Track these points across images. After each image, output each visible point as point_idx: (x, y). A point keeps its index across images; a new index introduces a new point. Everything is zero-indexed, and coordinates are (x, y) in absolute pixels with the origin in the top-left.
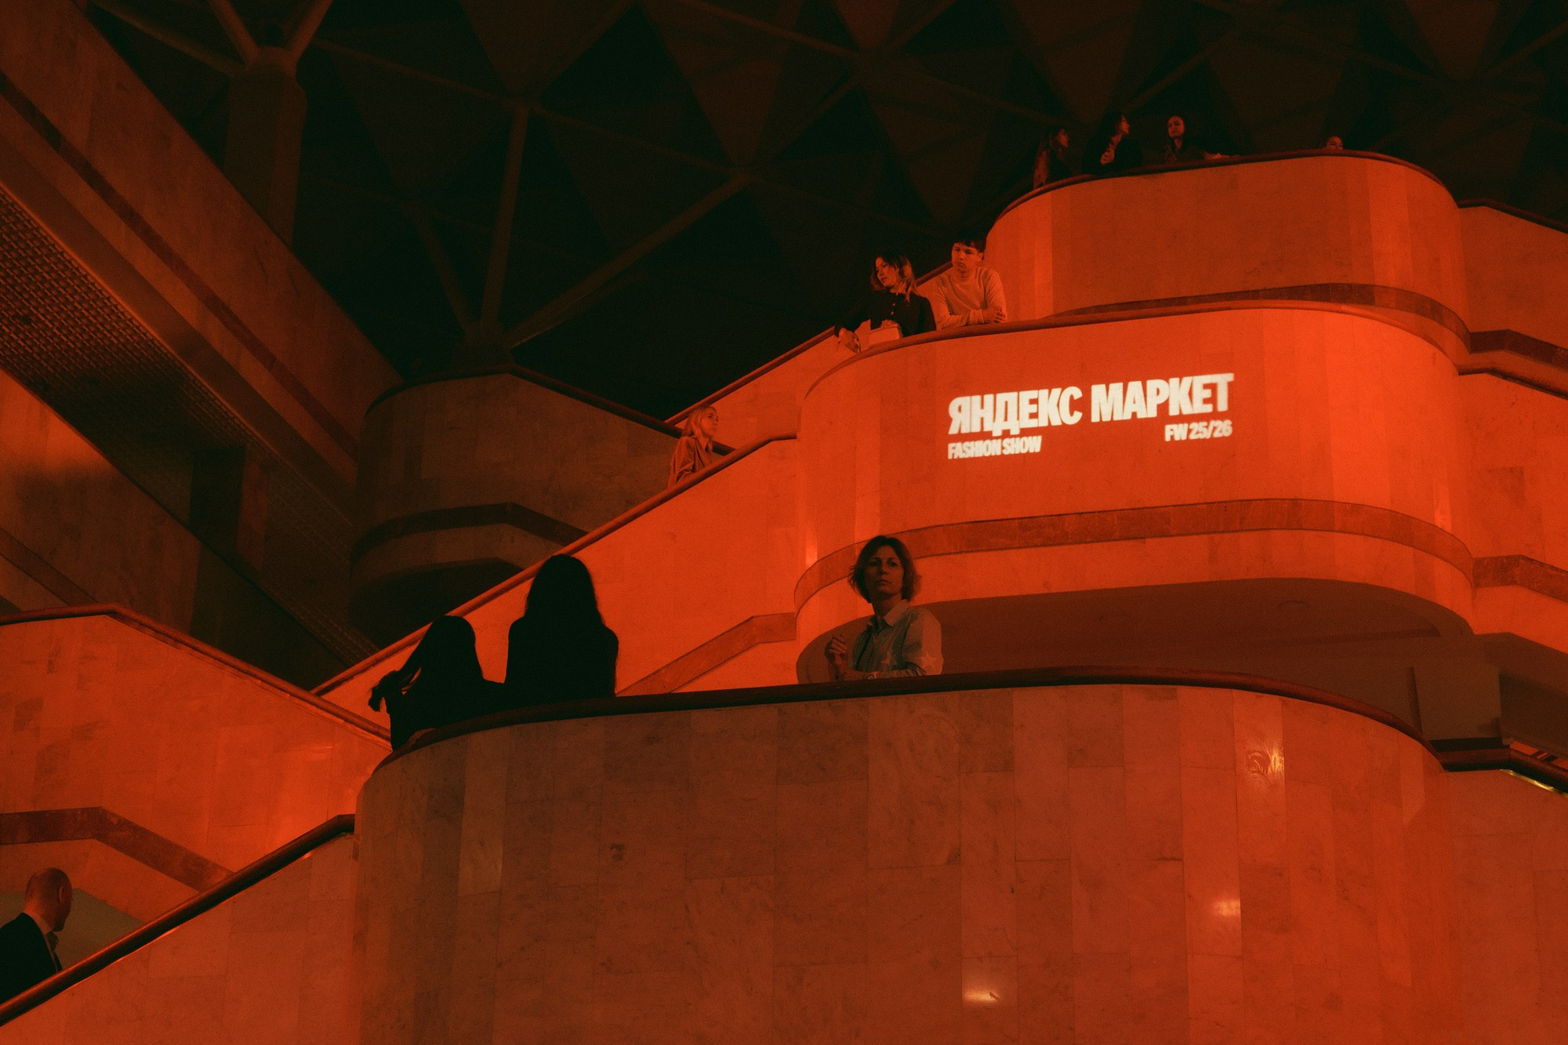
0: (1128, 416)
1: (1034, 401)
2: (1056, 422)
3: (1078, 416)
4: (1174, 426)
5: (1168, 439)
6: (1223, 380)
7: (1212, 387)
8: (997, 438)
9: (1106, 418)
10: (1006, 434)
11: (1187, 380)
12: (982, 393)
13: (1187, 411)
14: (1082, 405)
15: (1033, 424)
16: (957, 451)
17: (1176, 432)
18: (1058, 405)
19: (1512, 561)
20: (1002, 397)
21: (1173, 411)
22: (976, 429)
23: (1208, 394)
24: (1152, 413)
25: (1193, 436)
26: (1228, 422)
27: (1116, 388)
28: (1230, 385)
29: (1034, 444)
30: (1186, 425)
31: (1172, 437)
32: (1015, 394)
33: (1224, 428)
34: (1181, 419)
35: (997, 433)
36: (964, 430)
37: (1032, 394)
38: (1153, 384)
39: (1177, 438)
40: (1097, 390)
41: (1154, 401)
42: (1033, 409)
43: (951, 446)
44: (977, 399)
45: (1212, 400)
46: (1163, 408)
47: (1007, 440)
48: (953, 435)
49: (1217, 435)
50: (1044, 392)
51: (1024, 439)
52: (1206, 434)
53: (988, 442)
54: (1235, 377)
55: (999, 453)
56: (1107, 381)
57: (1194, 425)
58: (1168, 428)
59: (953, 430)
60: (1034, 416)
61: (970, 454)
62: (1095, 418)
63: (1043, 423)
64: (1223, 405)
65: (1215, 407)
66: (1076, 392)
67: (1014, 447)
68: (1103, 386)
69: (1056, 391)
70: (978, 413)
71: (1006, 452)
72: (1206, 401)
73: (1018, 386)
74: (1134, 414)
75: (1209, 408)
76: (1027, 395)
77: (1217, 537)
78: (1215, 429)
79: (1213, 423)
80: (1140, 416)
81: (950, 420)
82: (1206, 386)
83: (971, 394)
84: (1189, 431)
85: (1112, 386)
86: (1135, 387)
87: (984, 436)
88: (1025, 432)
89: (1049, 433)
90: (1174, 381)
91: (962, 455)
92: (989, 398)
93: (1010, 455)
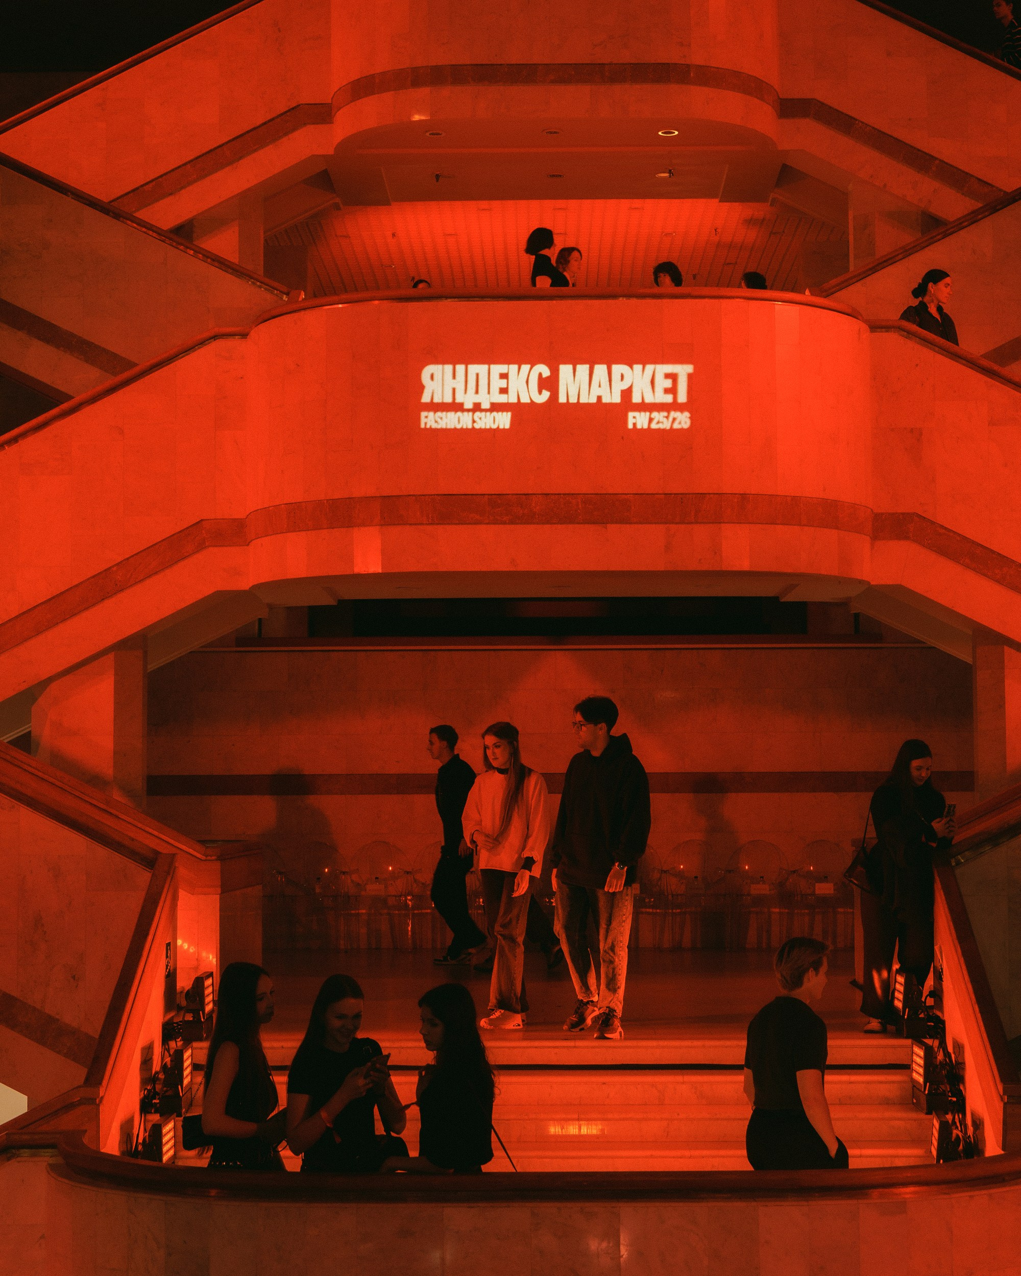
0: (593, 400)
1: (504, 376)
2: (525, 399)
3: (546, 395)
4: (636, 414)
5: (630, 426)
6: (683, 370)
7: (673, 377)
8: (468, 410)
9: (573, 400)
10: (477, 407)
11: (650, 368)
12: (454, 363)
13: (649, 399)
14: (550, 384)
15: (502, 399)
16: (429, 420)
17: (638, 420)
18: (527, 382)
19: (907, 517)
20: (474, 369)
21: (636, 399)
22: (448, 399)
23: (668, 383)
24: (617, 399)
25: (654, 426)
26: (687, 414)
27: (583, 369)
28: (690, 376)
29: (504, 420)
30: (648, 414)
31: (634, 424)
32: (486, 367)
33: (683, 420)
34: (644, 407)
35: (469, 405)
36: (436, 400)
37: (503, 368)
38: (618, 369)
39: (639, 426)
40: (565, 370)
41: (619, 387)
42: (503, 383)
43: (423, 414)
44: (449, 368)
45: (673, 391)
46: (627, 393)
47: (478, 414)
48: (426, 404)
49: (676, 426)
50: (514, 368)
51: (495, 414)
52: (666, 425)
53: (459, 414)
54: (695, 369)
55: (470, 426)
56: (575, 362)
57: (655, 415)
58: (631, 415)
59: (426, 398)
60: (504, 391)
61: (442, 425)
62: (562, 399)
63: (513, 399)
64: (682, 397)
65: (675, 398)
66: (545, 371)
67: (485, 421)
68: (570, 367)
69: (525, 368)
70: (450, 383)
71: (477, 426)
72: (667, 391)
73: (489, 359)
74: (599, 398)
75: (669, 399)
76: (498, 369)
77: (673, 527)
78: (674, 419)
79: (673, 414)
80: (604, 400)
81: (422, 388)
82: (667, 376)
83: (444, 362)
84: (651, 420)
85: (579, 367)
86: (600, 370)
87: (456, 407)
88: (496, 407)
89: (518, 410)
90: (638, 368)
91: (434, 426)
92: (460, 368)
93: (480, 429)
